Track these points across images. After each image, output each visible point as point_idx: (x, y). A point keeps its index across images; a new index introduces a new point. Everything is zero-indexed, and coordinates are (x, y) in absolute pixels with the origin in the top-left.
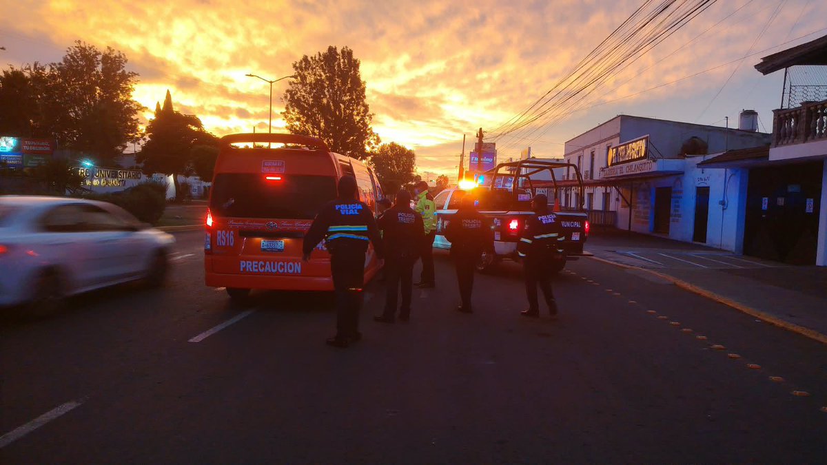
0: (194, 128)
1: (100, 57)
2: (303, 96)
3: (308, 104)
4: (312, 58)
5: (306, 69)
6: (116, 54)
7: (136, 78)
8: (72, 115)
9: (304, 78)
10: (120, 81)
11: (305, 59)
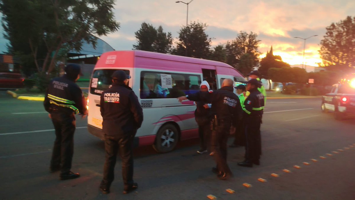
0: (278, 60)
1: (248, 36)
2: (330, 42)
3: (333, 45)
4: (337, 24)
5: (333, 29)
6: (254, 34)
7: (260, 42)
8: (237, 58)
9: (331, 33)
10: (254, 44)
11: (333, 25)
